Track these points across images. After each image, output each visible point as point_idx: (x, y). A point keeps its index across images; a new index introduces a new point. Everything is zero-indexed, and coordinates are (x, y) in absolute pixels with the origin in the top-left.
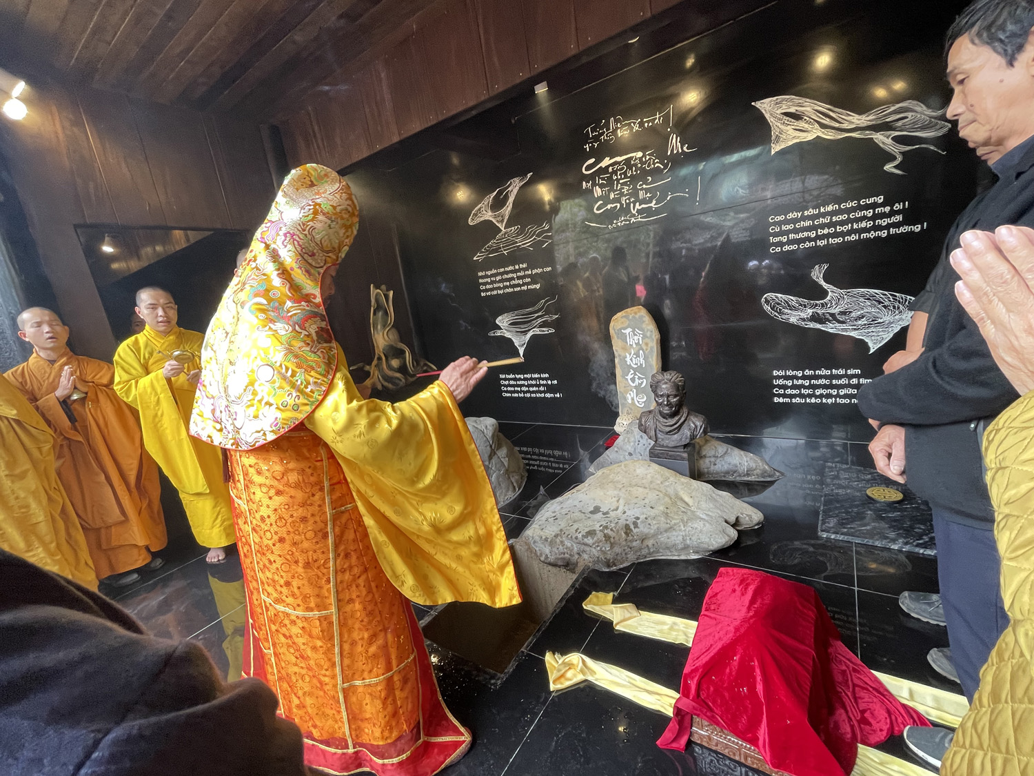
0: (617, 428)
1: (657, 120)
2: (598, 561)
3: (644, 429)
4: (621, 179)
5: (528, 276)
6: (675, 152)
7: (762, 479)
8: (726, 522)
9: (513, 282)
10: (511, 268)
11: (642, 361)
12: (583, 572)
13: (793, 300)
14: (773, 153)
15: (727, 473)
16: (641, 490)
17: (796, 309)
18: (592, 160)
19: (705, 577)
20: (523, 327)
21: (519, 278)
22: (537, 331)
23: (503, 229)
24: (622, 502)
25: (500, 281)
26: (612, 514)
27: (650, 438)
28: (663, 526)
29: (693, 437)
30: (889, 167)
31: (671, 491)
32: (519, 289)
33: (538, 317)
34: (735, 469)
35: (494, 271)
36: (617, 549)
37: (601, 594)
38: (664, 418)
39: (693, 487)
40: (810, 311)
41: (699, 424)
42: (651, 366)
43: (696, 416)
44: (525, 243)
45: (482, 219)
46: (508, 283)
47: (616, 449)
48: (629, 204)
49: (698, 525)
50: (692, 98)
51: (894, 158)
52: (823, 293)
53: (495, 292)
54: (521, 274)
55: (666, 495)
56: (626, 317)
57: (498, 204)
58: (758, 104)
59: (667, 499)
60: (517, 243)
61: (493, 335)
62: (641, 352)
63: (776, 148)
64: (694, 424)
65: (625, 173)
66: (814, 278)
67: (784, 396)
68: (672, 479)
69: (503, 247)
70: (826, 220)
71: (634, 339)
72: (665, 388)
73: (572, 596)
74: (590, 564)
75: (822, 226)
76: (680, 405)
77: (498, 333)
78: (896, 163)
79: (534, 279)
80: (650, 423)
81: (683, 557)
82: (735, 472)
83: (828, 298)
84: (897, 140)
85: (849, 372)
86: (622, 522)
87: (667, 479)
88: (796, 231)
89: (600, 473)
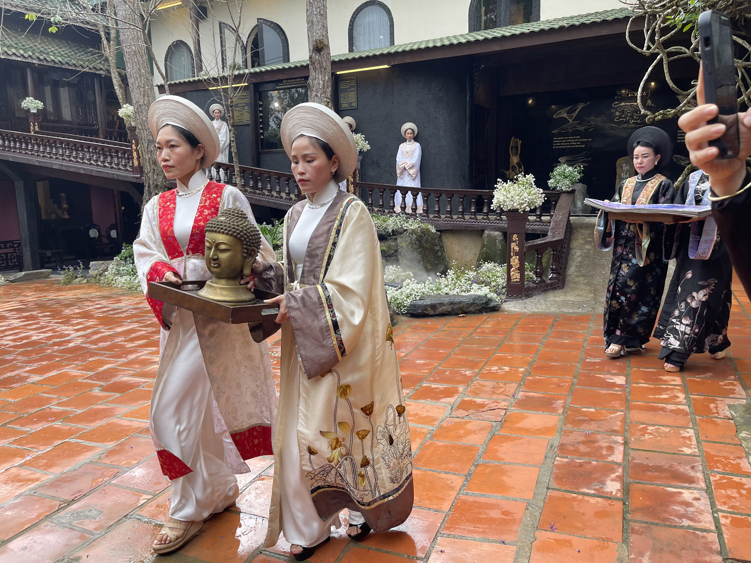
1: (645, 94)
4: (628, 111)
5: (580, 142)
6: (649, 105)
9: (571, 143)
10: (571, 138)
18: (617, 102)
20: (572, 163)
21: (574, 142)
23: (571, 121)
25: (564, 143)
32: (574, 146)
33: (580, 159)
35: (562, 138)
44: (581, 128)
45: (561, 116)
46: (568, 144)
48: (630, 119)
53: (561, 147)
54: (577, 140)
56: (624, 159)
57: (571, 111)
60: (577, 128)
69: (569, 129)
71: (626, 167)
79: (582, 143)
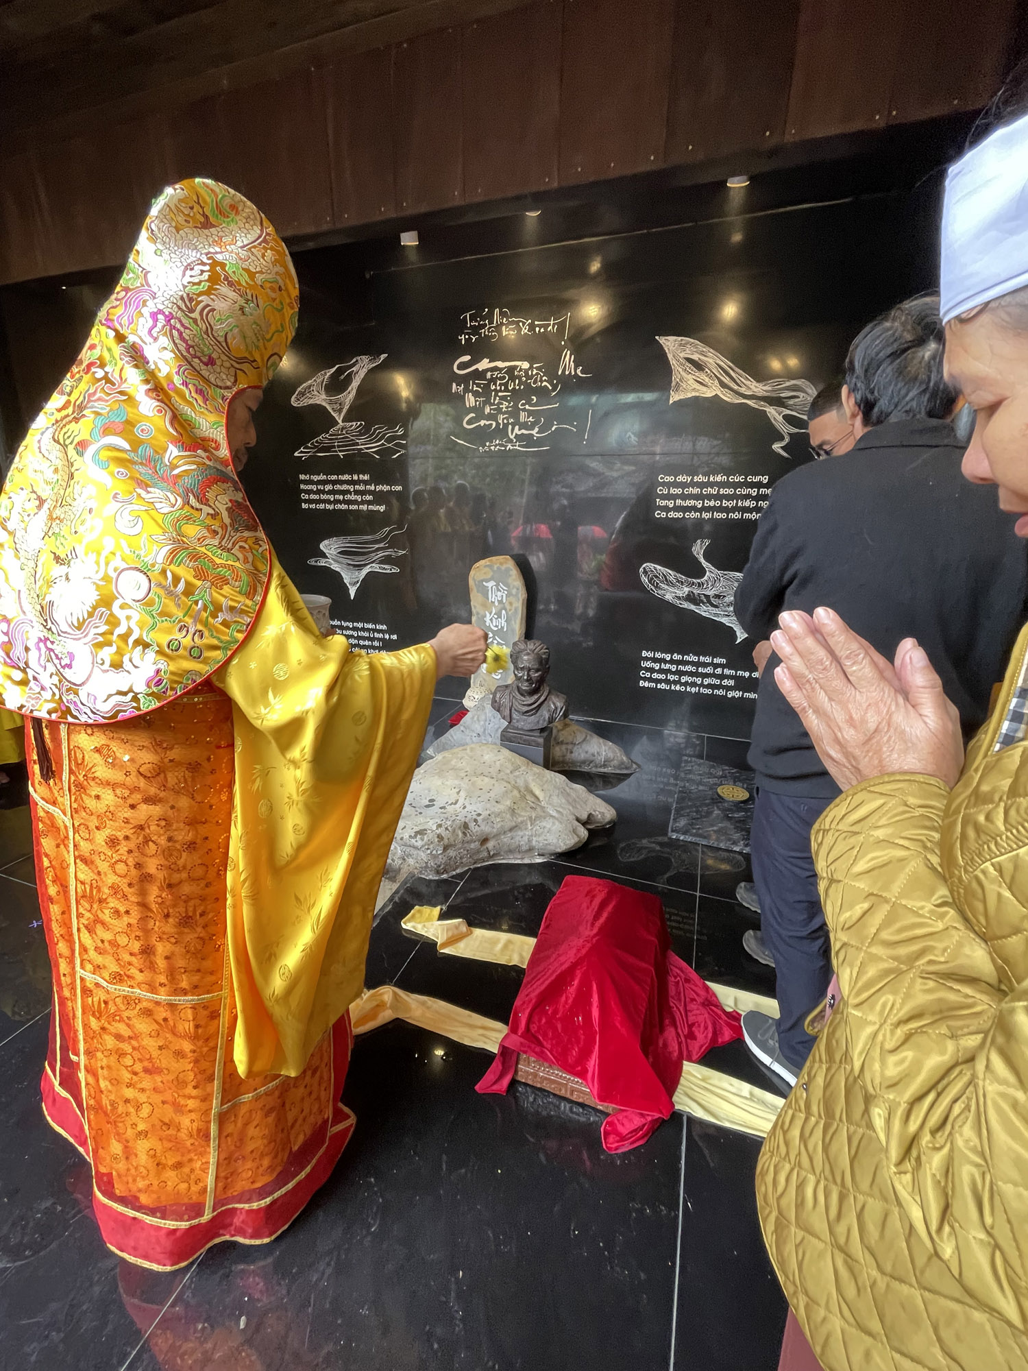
0: (467, 702)
1: (550, 327)
2: (426, 867)
3: (497, 706)
4: (501, 391)
5: (370, 492)
6: (567, 373)
7: (618, 772)
8: (578, 820)
9: (348, 497)
10: (346, 477)
11: (503, 622)
12: (405, 882)
13: (672, 574)
14: (671, 402)
15: (584, 762)
16: (486, 779)
17: (673, 585)
18: (467, 358)
19: (549, 884)
20: (358, 560)
21: (357, 492)
22: (376, 568)
23: (340, 421)
24: (463, 794)
25: (329, 492)
26: (450, 809)
27: (504, 718)
28: (508, 824)
29: (551, 720)
30: (777, 447)
31: (521, 783)
32: (355, 507)
33: (378, 549)
34: (592, 758)
35: (322, 477)
36: (452, 853)
37: (426, 910)
38: (522, 695)
39: (545, 779)
40: (686, 590)
41: (559, 704)
42: (513, 630)
43: (558, 696)
44: (370, 447)
45: (311, 402)
46: (341, 497)
47: (462, 728)
48: (508, 424)
49: (547, 824)
50: (593, 311)
51: (782, 438)
52: (700, 572)
53: (322, 506)
54: (361, 487)
55: (516, 787)
56: (490, 567)
57: (337, 386)
58: (662, 340)
59: (516, 793)
60: (357, 444)
61: (313, 563)
62: (504, 612)
63: (675, 397)
64: (554, 704)
65: (506, 385)
66: (695, 553)
67: (650, 680)
68: (523, 768)
69: (339, 446)
70: (714, 491)
71: (497, 595)
72: (526, 660)
73: (389, 912)
74: (416, 871)
75: (710, 497)
76: (541, 681)
77: (322, 563)
78: (783, 444)
79: (379, 498)
80: (505, 701)
81: (526, 861)
82: (591, 762)
83: (706, 578)
84: (789, 419)
85: (715, 661)
86: (461, 818)
87: (517, 768)
88: (684, 497)
89: (439, 757)
